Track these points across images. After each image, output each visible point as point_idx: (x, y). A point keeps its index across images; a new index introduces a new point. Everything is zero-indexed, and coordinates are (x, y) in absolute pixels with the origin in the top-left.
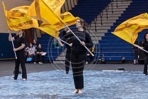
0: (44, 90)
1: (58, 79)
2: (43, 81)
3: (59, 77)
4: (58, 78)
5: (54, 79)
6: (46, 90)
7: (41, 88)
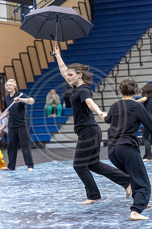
0: (27, 203)
1: (55, 179)
2: (24, 186)
3: (57, 175)
4: (55, 177)
5: (46, 179)
6: (31, 203)
7: (21, 199)
